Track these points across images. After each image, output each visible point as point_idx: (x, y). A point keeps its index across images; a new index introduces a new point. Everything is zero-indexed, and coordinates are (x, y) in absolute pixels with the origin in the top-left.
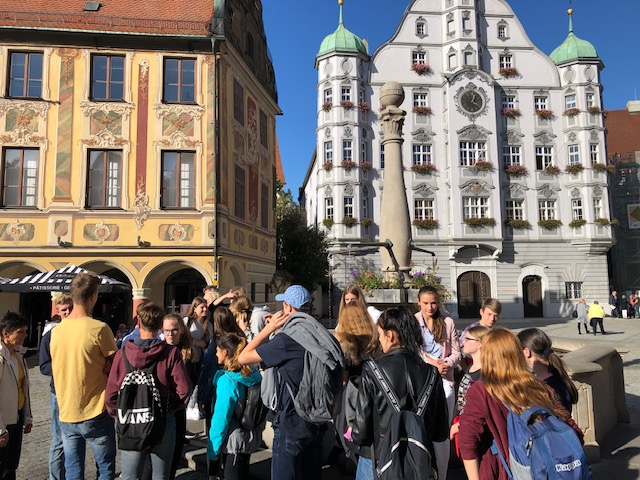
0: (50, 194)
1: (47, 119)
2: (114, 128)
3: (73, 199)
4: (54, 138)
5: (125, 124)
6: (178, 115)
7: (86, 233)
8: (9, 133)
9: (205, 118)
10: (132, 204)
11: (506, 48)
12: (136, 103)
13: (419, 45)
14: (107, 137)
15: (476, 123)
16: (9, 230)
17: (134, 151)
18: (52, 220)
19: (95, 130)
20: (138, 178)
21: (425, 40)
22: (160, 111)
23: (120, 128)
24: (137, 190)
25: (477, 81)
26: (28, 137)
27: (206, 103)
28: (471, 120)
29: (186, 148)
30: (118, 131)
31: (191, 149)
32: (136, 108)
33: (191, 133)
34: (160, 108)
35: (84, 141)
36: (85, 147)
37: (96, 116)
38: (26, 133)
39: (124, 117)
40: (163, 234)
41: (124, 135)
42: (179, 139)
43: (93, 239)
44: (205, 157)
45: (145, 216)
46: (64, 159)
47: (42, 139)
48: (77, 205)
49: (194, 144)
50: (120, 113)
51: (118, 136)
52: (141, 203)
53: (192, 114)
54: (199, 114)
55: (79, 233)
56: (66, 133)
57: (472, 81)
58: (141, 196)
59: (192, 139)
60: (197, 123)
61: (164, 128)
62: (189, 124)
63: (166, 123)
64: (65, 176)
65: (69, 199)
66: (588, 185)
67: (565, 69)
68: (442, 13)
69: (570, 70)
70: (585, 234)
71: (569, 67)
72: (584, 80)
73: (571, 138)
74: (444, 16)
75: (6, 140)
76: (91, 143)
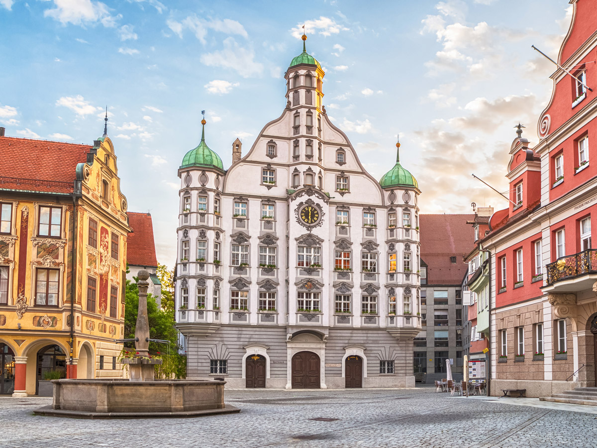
2: (3, 252)
5: (11, 249)
6: (48, 245)
9: (67, 248)
10: (15, 302)
11: (343, 172)
12: (19, 236)
13: (269, 164)
15: (312, 232)
17: (17, 267)
20: (19, 285)
21: (275, 160)
22: (35, 242)
23: (8, 252)
24: (18, 294)
25: (314, 198)
27: (67, 238)
28: (308, 230)
29: (53, 266)
30: (7, 254)
31: (57, 267)
32: (19, 239)
33: (57, 258)
34: (35, 240)
39: (10, 245)
40: (36, 322)
41: (11, 257)
42: (48, 261)
49: (59, 264)
50: (8, 242)
51: (6, 258)
52: (21, 302)
53: (58, 245)
54: (63, 245)
57: (311, 197)
58: (21, 297)
59: (57, 261)
60: (61, 251)
61: (38, 253)
62: (56, 251)
63: (39, 249)
66: (401, 286)
67: (389, 192)
68: (289, 139)
69: (392, 193)
70: (396, 324)
71: (392, 191)
72: (403, 203)
73: (391, 247)
74: (292, 141)
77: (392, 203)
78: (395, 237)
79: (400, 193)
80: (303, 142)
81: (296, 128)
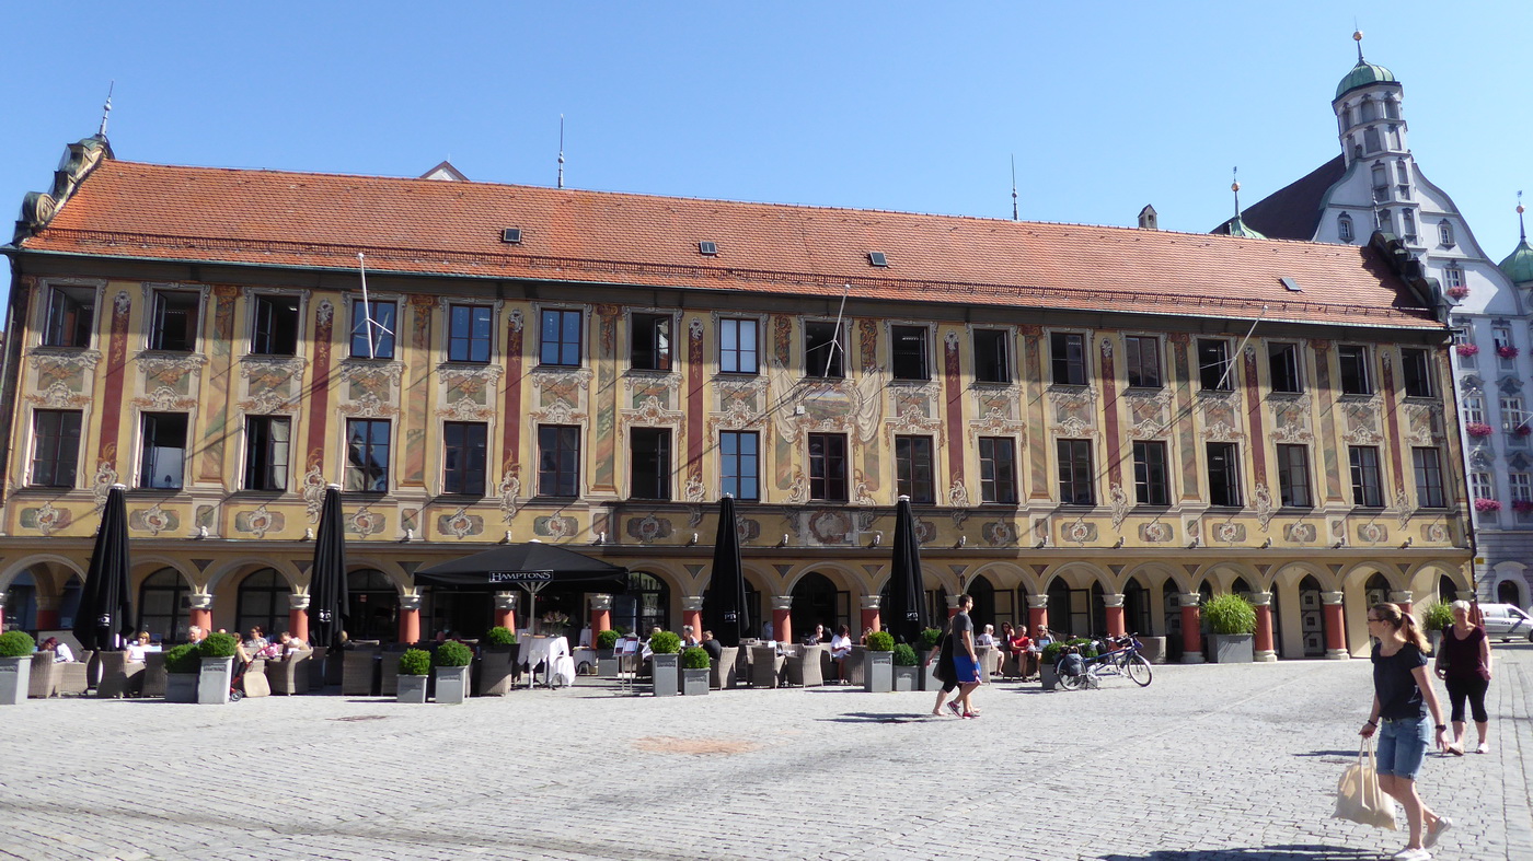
0: (1324, 494)
1: (1310, 415)
2: (1369, 424)
3: (1345, 499)
4: (1319, 436)
5: (1377, 418)
6: (1422, 410)
7: (1360, 535)
8: (1280, 429)
10: (1395, 503)
11: (1452, 261)
12: (1384, 398)
14: (1364, 434)
16: (1294, 530)
17: (1389, 448)
18: (1328, 521)
19: (1352, 426)
20: (1396, 476)
22: (1406, 407)
23: (1374, 423)
24: (1396, 490)
26: (1297, 433)
29: (1433, 445)
30: (1372, 427)
31: (1437, 446)
32: (1385, 402)
33: (1435, 429)
34: (1405, 403)
35: (1345, 439)
36: (1347, 444)
37: (1353, 413)
38: (1295, 429)
39: (1376, 414)
40: (1425, 534)
41: (1378, 432)
42: (1426, 435)
43: (1367, 540)
45: (1406, 517)
46: (1330, 456)
47: (1309, 435)
48: (1348, 505)
49: (1439, 440)
50: (1372, 408)
51: (1373, 433)
52: (1402, 503)
53: (1433, 409)
54: (1440, 409)
55: (1354, 535)
56: (1329, 428)
58: (1401, 495)
59: (1437, 435)
60: (1439, 418)
61: (1413, 424)
62: (1432, 419)
63: (1412, 418)
64: (1333, 474)
65: (1340, 499)
68: (1371, 208)
74: (1375, 212)
75: (1280, 436)
76: (1352, 438)
81: (1381, 190)
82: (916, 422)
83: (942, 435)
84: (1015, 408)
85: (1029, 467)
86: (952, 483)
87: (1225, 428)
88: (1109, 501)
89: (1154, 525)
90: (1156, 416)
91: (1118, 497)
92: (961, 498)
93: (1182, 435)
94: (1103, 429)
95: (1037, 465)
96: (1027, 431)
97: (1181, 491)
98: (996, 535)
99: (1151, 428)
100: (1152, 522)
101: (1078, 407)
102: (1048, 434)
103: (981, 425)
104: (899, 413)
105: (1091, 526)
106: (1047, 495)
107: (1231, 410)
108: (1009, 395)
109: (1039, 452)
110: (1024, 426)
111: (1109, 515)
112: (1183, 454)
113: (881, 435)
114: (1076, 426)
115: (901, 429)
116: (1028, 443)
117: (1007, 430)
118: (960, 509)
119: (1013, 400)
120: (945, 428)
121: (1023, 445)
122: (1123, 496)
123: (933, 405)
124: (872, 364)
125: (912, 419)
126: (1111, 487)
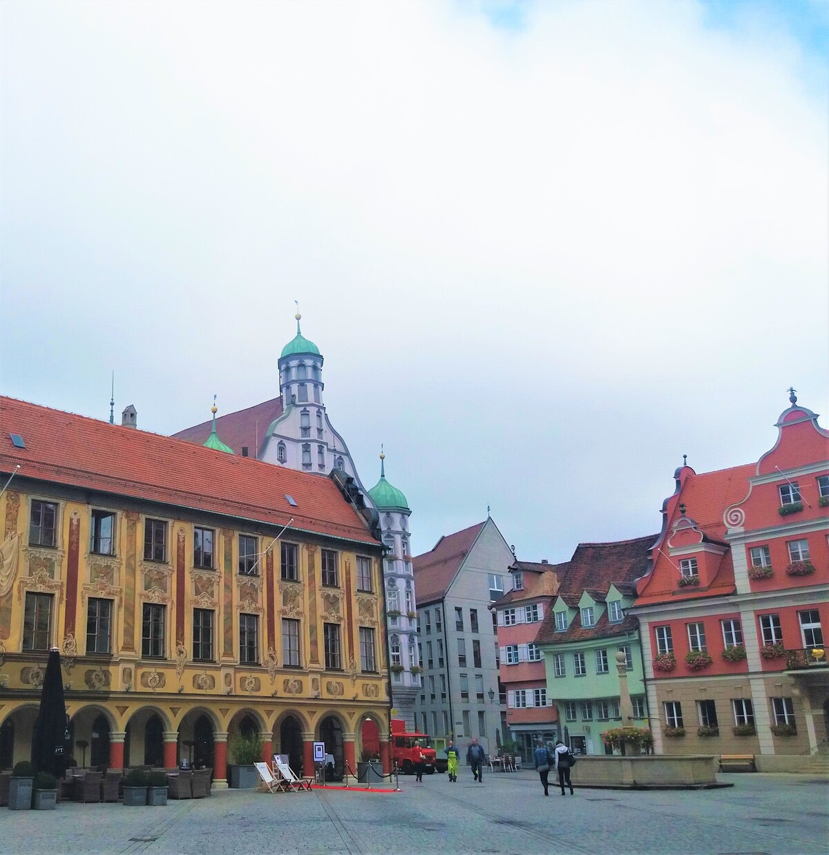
0: (308, 658)
1: (303, 598)
2: (336, 608)
3: (320, 662)
4: (307, 613)
5: (341, 604)
6: (366, 601)
7: (328, 689)
8: (285, 607)
10: (348, 668)
12: (345, 590)
14: (333, 615)
16: (290, 684)
17: (347, 626)
18: (311, 677)
19: (327, 608)
20: (349, 648)
22: (358, 598)
23: (339, 608)
24: (350, 657)
26: (295, 611)
27: (377, 593)
29: (371, 626)
30: (338, 611)
31: (373, 627)
32: (345, 593)
33: (373, 615)
34: (356, 595)
35: (322, 617)
36: (323, 621)
37: (327, 597)
38: (294, 608)
39: (340, 600)
40: (364, 691)
41: (341, 614)
42: (367, 619)
43: (332, 693)
44: (380, 634)
46: (313, 629)
47: (302, 613)
48: (321, 667)
49: (374, 623)
50: (338, 597)
51: (338, 615)
52: (352, 667)
53: (372, 601)
54: (376, 601)
55: (325, 689)
56: (313, 609)
58: (352, 661)
59: (373, 619)
60: (375, 608)
61: (360, 610)
62: (371, 608)
63: (360, 606)
64: (315, 643)
65: (317, 662)
66: (406, 633)
67: (384, 514)
68: (298, 441)
69: (388, 516)
70: (403, 682)
71: (388, 513)
72: (400, 529)
73: (391, 583)
74: (300, 445)
75: (284, 612)
76: (326, 618)
77: (389, 529)
78: (394, 571)
79: (397, 517)
80: (314, 447)
81: (306, 429)
82: (43, 582)
83: (62, 594)
84: (116, 575)
85: (122, 625)
86: (65, 635)
87: (252, 603)
88: (175, 656)
89: (203, 676)
90: (209, 590)
91: (181, 652)
92: (72, 648)
93: (224, 606)
94: (174, 598)
95: (128, 624)
96: (123, 595)
97: (222, 651)
98: (94, 681)
99: (206, 599)
100: (203, 674)
101: (159, 579)
102: (137, 597)
103: (91, 587)
104: (31, 574)
105: (161, 675)
106: (133, 648)
107: (256, 591)
108: (112, 566)
109: (130, 612)
110: (121, 591)
111: (173, 666)
112: (225, 620)
113: (15, 592)
114: (157, 594)
115: (31, 586)
116: (123, 604)
117: (109, 594)
118: (69, 658)
119: (115, 569)
120: (65, 589)
121: (119, 606)
122: (184, 651)
123: (57, 569)
124: (13, 529)
125: (40, 580)
126: (177, 644)
